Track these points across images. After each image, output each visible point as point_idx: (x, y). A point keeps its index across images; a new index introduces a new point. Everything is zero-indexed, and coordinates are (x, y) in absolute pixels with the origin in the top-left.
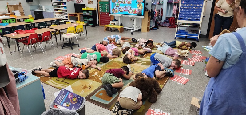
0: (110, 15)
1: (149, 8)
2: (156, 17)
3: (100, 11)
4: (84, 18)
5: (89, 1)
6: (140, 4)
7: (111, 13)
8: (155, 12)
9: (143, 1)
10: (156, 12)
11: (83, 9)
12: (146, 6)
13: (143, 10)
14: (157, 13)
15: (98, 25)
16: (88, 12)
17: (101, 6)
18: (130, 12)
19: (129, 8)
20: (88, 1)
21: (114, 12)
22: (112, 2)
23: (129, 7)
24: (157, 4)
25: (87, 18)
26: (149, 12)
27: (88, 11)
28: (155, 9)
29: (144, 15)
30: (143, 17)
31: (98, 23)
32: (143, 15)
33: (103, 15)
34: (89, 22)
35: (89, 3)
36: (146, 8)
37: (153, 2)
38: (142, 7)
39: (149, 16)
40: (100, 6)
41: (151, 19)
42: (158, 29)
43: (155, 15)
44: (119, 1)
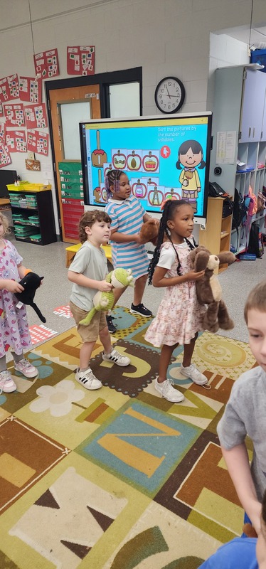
0: (87, 209)
1: (228, 184)
2: (254, 217)
3: (63, 192)
4: (13, 217)
5: (29, 163)
6: (190, 170)
7: (92, 201)
8: (248, 200)
9: (202, 162)
10: (252, 201)
11: (10, 187)
12: (213, 178)
13: (201, 196)
14: (256, 202)
15: (58, 238)
16: (25, 198)
17: (66, 178)
18: (156, 202)
19: (151, 187)
20: (26, 161)
21: (101, 200)
22: (95, 165)
23: (150, 183)
24: (256, 170)
25: (21, 217)
26: (226, 203)
27: (23, 194)
28: (250, 189)
29: (205, 216)
30: (202, 221)
31: (58, 233)
32: (200, 212)
33: (72, 206)
34: (31, 230)
35: (29, 168)
36: (215, 184)
37: (241, 164)
38: (196, 182)
39: (225, 214)
40: (62, 178)
41: (235, 226)
42: (259, 256)
43: (250, 209)
44: (117, 162)
